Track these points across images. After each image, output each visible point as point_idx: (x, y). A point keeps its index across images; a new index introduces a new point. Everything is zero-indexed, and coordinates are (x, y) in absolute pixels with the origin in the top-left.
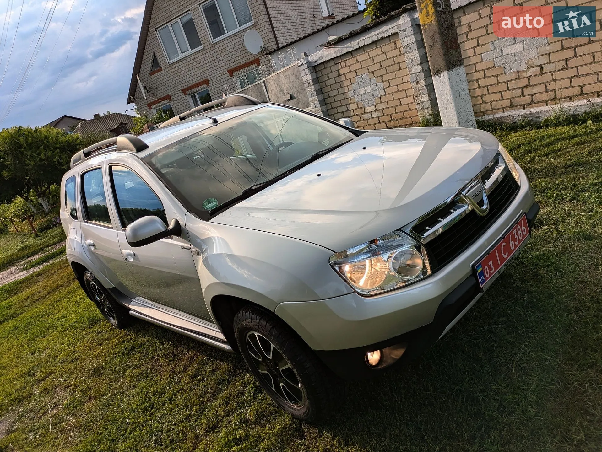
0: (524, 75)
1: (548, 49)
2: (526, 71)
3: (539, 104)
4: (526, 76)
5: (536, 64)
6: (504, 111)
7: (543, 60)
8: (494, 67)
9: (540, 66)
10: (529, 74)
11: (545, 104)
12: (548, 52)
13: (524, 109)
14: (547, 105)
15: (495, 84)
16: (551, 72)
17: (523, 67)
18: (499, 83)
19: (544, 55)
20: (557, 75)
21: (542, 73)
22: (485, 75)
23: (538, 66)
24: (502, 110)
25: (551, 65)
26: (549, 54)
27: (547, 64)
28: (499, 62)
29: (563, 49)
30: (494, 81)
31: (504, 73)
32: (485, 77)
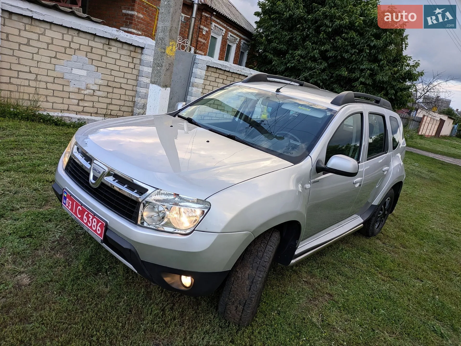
0: (82, 92)
1: (100, 82)
2: (84, 90)
3: (86, 114)
4: (83, 93)
5: (91, 88)
6: (61, 112)
7: (96, 87)
8: (63, 78)
9: (94, 90)
10: (85, 92)
11: (90, 114)
12: (100, 84)
13: (77, 114)
14: (91, 116)
15: (60, 91)
16: (99, 97)
17: (83, 87)
18: (63, 91)
19: (97, 84)
20: (101, 99)
21: (93, 95)
22: (54, 81)
23: (92, 90)
24: (60, 111)
25: (100, 92)
26: (100, 85)
27: (98, 90)
28: (67, 76)
29: (108, 86)
30: (60, 88)
31: (69, 86)
32: (54, 83)
